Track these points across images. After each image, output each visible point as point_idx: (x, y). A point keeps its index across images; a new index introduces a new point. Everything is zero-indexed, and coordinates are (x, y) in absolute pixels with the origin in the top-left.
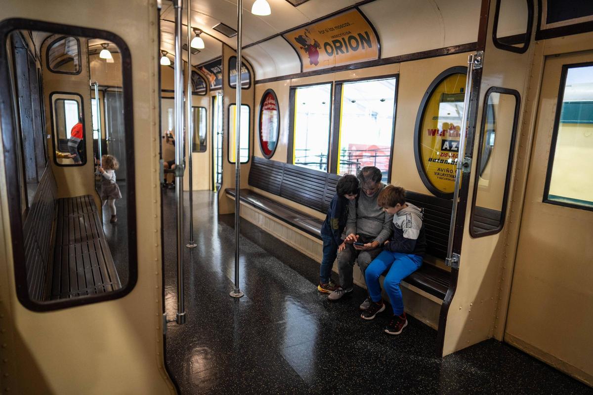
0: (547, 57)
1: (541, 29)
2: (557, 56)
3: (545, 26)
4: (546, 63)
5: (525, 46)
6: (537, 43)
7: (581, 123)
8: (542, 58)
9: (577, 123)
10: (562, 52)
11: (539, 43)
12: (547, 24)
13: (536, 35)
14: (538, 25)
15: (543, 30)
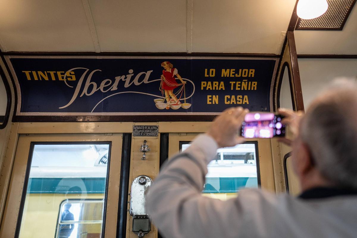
0: (20, 135)
1: (16, 115)
2: (27, 135)
3: (19, 113)
4: (20, 140)
5: (3, 124)
6: (13, 124)
7: (42, 193)
8: (17, 136)
9: (40, 193)
10: (30, 133)
11: (14, 124)
12: (21, 112)
13: (13, 118)
14: (14, 111)
15: (18, 116)
